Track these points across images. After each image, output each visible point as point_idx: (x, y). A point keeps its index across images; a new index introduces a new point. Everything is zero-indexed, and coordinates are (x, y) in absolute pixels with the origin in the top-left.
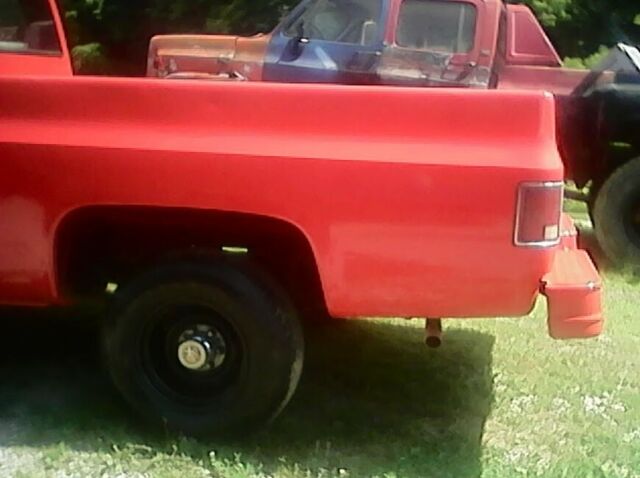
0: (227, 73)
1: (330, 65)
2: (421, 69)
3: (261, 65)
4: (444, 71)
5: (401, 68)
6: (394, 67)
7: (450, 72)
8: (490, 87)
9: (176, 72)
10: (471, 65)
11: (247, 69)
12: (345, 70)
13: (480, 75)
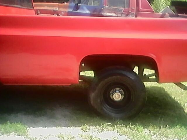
0: (56, 14)
1: (88, 12)
2: (115, 13)
3: (67, 12)
4: (122, 14)
5: (109, 13)
6: (107, 12)
7: (124, 14)
8: (135, 17)
9: (40, 14)
10: (129, 12)
11: (63, 13)
12: (93, 13)
13: (132, 15)
